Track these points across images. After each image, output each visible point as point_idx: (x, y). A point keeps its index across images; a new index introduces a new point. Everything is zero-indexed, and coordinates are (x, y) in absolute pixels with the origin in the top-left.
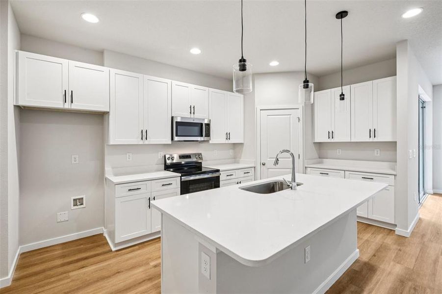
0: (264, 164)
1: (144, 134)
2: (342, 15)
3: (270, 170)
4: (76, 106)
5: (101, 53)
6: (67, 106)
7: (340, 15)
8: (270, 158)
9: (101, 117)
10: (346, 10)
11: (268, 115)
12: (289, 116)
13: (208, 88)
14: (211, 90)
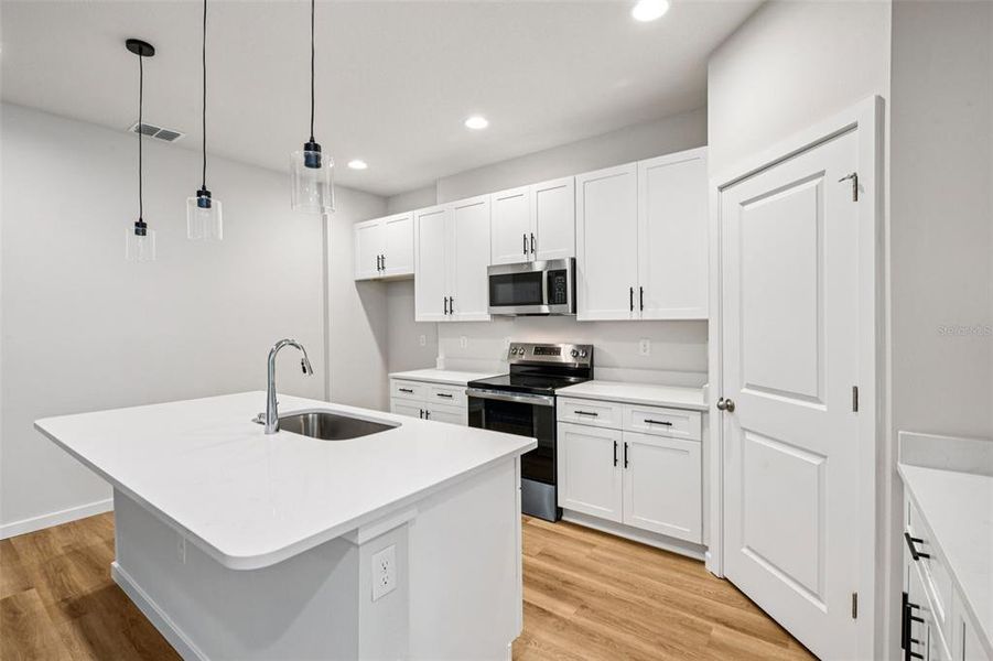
0: (731, 408)
1: (448, 303)
8: (749, 386)
11: (743, 204)
12: (816, 182)
13: (571, 178)
14: (581, 178)
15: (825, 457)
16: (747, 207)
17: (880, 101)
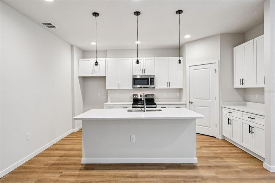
0: (192, 103)
1: (119, 84)
2: (179, 12)
3: (196, 107)
4: (95, 75)
5: (106, 51)
6: (92, 75)
7: (178, 12)
8: (196, 99)
9: (104, 78)
10: (182, 10)
11: (194, 70)
12: (209, 69)
13: (154, 58)
14: (156, 58)
15: (210, 107)
16: (195, 70)
17: (219, 61)
